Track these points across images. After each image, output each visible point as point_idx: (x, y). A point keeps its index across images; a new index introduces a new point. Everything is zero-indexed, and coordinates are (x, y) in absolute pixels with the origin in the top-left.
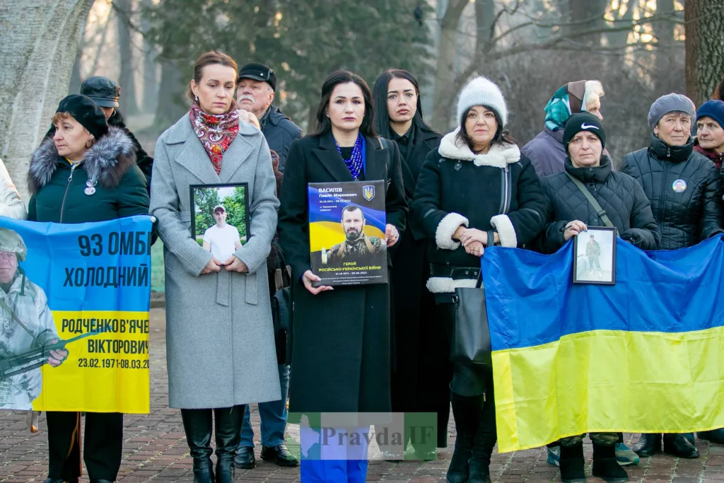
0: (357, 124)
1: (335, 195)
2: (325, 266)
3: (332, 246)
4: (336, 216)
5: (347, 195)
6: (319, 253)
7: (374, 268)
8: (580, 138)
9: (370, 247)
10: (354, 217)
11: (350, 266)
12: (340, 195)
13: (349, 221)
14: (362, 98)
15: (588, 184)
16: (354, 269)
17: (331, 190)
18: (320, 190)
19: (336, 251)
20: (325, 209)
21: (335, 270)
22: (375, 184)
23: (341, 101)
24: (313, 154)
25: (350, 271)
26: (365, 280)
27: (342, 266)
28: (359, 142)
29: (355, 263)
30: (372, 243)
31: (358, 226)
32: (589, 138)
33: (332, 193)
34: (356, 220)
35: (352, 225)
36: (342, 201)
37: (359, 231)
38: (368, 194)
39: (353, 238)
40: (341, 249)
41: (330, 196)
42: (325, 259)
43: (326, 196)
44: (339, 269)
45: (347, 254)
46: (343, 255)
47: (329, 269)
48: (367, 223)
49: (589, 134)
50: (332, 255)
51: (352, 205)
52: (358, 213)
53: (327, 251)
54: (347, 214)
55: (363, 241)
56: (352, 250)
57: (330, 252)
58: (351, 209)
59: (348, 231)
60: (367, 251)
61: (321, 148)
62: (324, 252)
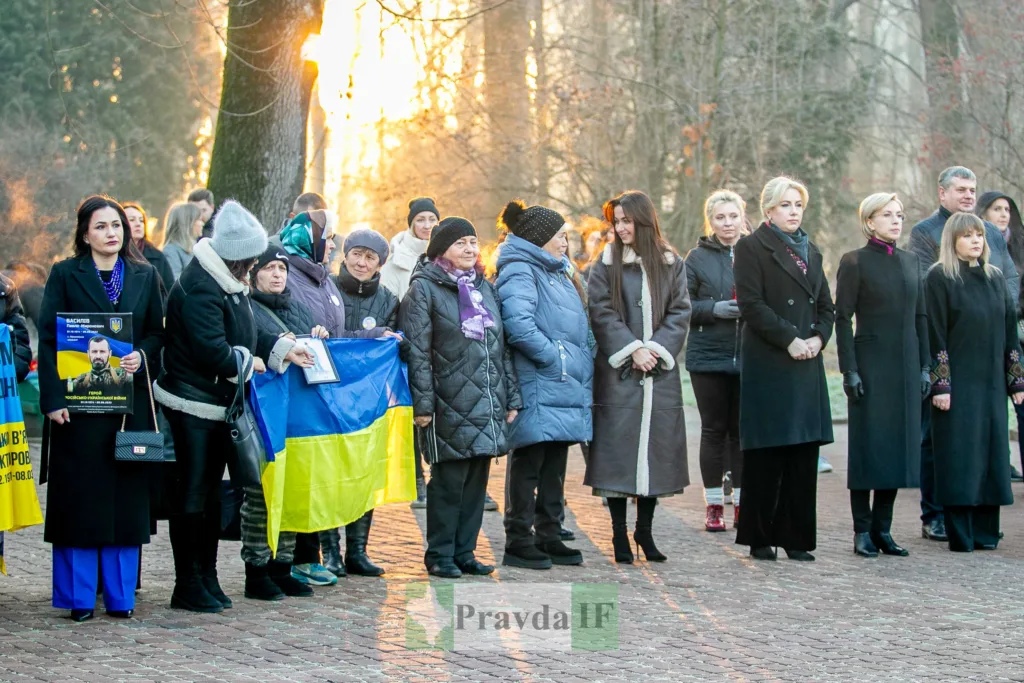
0: (117, 247)
1: (82, 326)
2: (71, 394)
3: (78, 374)
4: (82, 346)
5: (94, 326)
6: (65, 381)
7: (119, 398)
8: (273, 266)
9: (116, 378)
10: (100, 348)
11: (95, 396)
12: (87, 326)
13: (96, 351)
14: (120, 222)
15: (278, 311)
16: (100, 398)
17: (79, 321)
18: (68, 320)
19: (82, 380)
20: (72, 339)
21: (80, 398)
22: (122, 317)
23: (102, 226)
24: (73, 276)
25: (94, 400)
26: (110, 409)
27: (87, 395)
28: (118, 265)
29: (100, 393)
30: (118, 374)
31: (104, 356)
32: (281, 267)
33: (80, 324)
34: (102, 351)
35: (99, 355)
36: (89, 332)
37: (105, 361)
38: (116, 326)
39: (99, 368)
40: (87, 378)
41: (77, 326)
42: (70, 387)
43: (73, 326)
44: (84, 398)
45: (92, 383)
46: (89, 385)
47: (75, 397)
48: (113, 355)
49: (281, 263)
50: (78, 384)
51: (99, 336)
52: (104, 344)
53: (73, 379)
54: (93, 344)
55: (108, 371)
56: (98, 379)
57: (75, 381)
58: (98, 340)
59: (94, 361)
60: (113, 382)
61: (81, 271)
62: (70, 380)
